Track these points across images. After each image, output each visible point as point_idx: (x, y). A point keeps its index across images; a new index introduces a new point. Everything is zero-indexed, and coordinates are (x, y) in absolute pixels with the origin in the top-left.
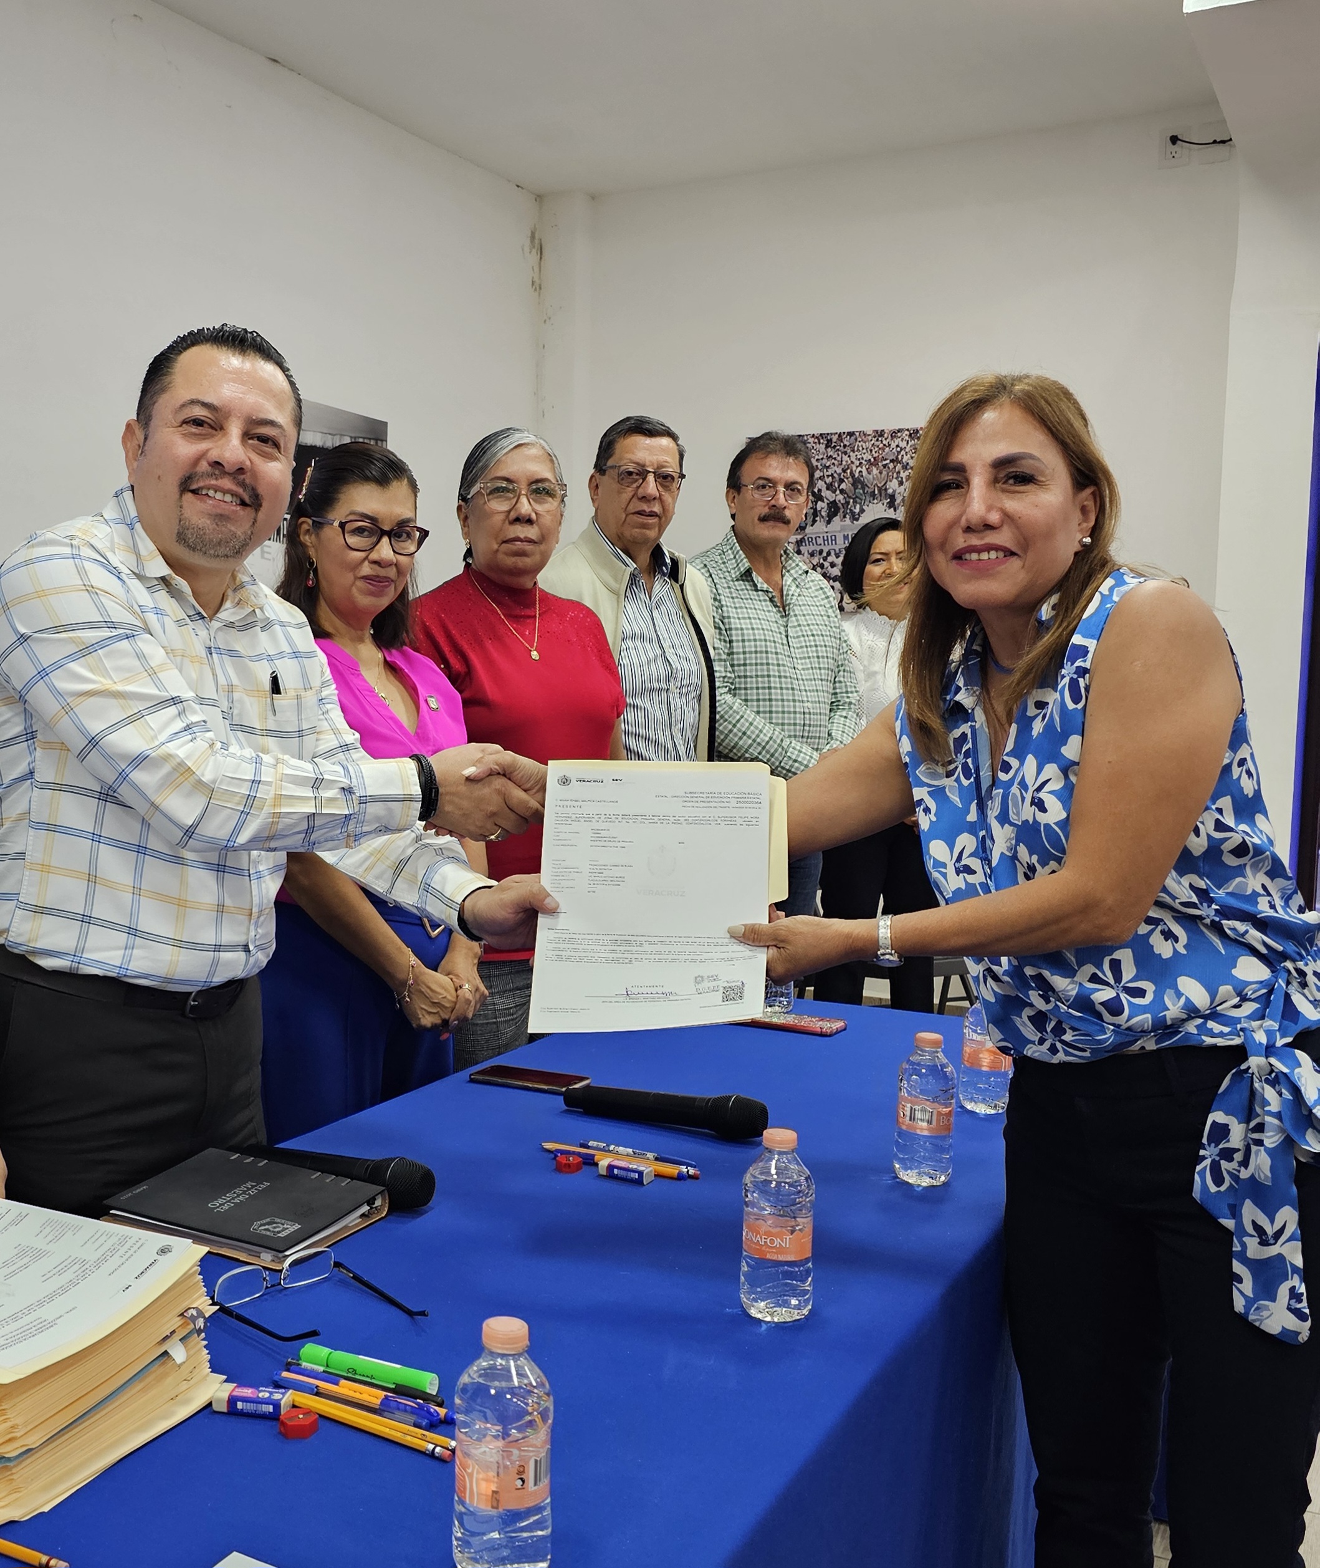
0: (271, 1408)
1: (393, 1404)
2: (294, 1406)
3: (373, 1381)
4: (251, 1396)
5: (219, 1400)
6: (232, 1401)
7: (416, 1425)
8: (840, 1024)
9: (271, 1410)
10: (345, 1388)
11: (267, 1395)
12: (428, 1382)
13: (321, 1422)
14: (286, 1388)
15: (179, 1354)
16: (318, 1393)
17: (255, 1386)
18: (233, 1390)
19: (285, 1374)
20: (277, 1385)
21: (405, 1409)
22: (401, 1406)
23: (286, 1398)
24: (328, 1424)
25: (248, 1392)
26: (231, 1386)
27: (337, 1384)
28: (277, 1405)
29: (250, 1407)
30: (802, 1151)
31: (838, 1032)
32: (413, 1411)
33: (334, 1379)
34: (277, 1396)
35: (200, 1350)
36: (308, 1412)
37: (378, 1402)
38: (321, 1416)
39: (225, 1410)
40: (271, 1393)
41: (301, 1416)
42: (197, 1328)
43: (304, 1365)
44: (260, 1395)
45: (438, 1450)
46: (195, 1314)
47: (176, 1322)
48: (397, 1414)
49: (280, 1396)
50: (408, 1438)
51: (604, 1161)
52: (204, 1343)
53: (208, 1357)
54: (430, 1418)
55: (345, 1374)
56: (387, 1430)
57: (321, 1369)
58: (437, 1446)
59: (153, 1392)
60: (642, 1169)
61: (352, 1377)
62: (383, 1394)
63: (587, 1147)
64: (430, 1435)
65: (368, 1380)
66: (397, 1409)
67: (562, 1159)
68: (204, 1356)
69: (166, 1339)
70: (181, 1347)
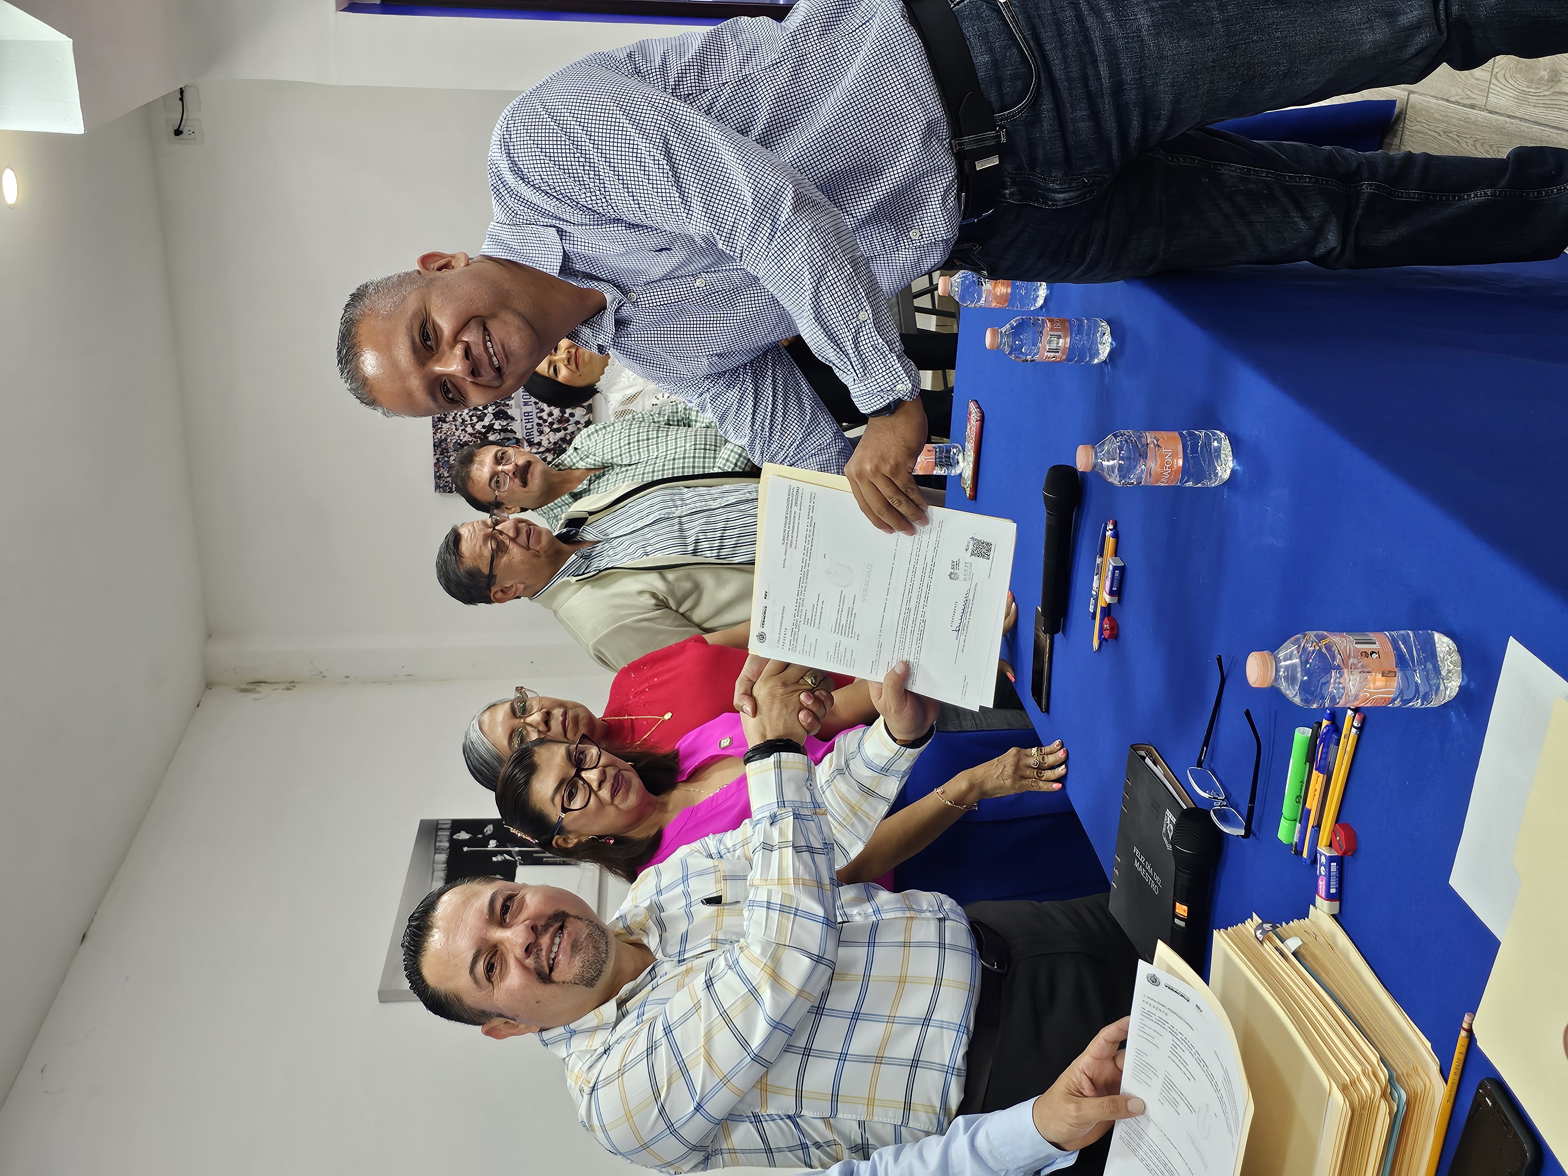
0: (1334, 864)
1: (1322, 763)
2: (1330, 846)
3: (1305, 781)
4: (1324, 881)
5: (1330, 909)
6: (1330, 897)
7: (1338, 744)
8: (972, 407)
9: (1335, 864)
10: (1312, 804)
11: (1323, 868)
12: (1302, 736)
13: (1342, 822)
14: (1316, 852)
15: (1293, 943)
16: (1318, 826)
17: (1316, 878)
18: (1321, 897)
19: (1305, 855)
20: (1314, 860)
21: (1325, 753)
22: (1323, 756)
23: (1324, 851)
24: (1342, 816)
25: (1322, 884)
26: (1319, 900)
27: (1309, 811)
28: (1331, 859)
29: (1333, 882)
30: (1095, 440)
31: (979, 407)
32: (1327, 747)
33: (1305, 814)
34: (1323, 860)
35: (1289, 927)
36: (1334, 832)
37: (1321, 775)
38: (1336, 823)
39: (1338, 903)
40: (1321, 865)
41: (1338, 838)
42: (1271, 928)
43: (1296, 840)
44: (1323, 873)
45: (1355, 724)
46: (1260, 931)
47: (1267, 946)
48: (1330, 758)
49: (1323, 857)
50: (1348, 749)
51: (1106, 598)
52: (1284, 924)
53: (1295, 920)
54: (1330, 732)
55: (1301, 805)
56: (1343, 767)
57: (1298, 825)
58: (1352, 726)
59: (1328, 965)
60: (1111, 568)
61: (1303, 798)
62: (1315, 772)
63: (1094, 613)
64: (1345, 731)
65: (1304, 785)
66: (1326, 759)
67: (1106, 634)
68: (1295, 924)
69: (1282, 954)
70: (1288, 942)
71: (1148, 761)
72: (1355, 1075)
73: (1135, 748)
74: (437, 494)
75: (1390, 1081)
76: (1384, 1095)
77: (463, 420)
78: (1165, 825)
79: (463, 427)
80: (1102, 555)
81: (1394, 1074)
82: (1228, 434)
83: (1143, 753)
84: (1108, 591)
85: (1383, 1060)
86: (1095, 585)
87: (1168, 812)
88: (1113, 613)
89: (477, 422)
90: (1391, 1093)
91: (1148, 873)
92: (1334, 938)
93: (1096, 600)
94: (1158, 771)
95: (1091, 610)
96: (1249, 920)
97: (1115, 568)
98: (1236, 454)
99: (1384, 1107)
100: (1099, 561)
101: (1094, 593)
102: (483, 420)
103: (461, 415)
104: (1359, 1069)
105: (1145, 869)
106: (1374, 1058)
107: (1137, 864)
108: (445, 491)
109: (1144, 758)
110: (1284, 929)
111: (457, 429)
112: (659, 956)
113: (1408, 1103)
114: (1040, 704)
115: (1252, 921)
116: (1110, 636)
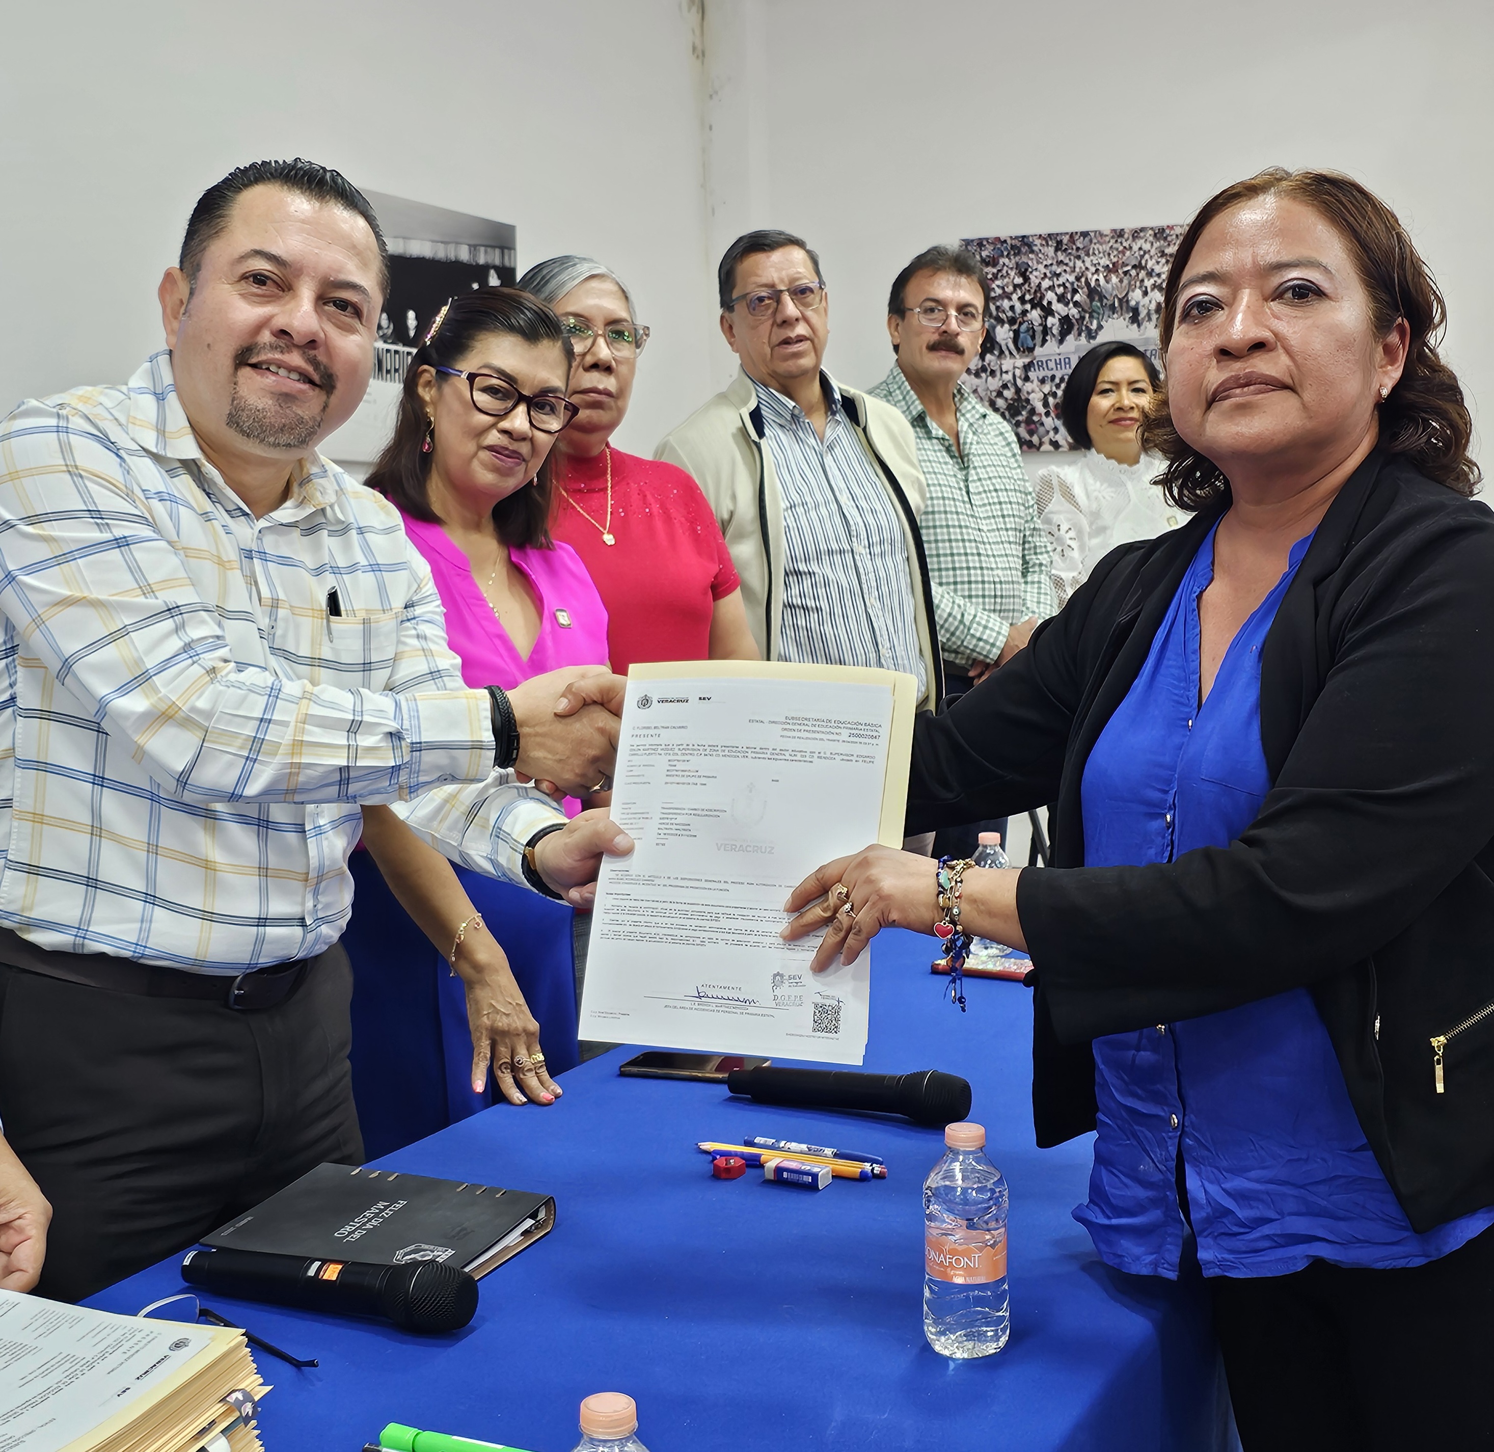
35: (251, 1442)
42: (244, 1415)
43: (385, 1450)
46: (241, 1398)
47: (218, 1409)
51: (772, 1162)
52: (257, 1432)
60: (816, 1170)
63: (753, 1145)
67: (722, 1162)
69: (203, 1432)
70: (223, 1441)
71: (530, 1222)
73: (549, 1203)
77: (1058, 275)
78: (432, 1247)
79: (1049, 275)
80: (835, 1155)
83: (542, 1215)
84: (782, 1164)
86: (794, 1146)
87: (450, 1252)
88: (750, 1172)
89: (1056, 294)
91: (367, 1222)
93: (772, 1147)
94: (514, 1238)
95: (757, 1140)
96: (261, 1381)
97: (815, 1176)
100: (828, 1151)
101: (783, 1144)
102: (1059, 301)
103: (1065, 271)
105: (373, 1218)
107: (381, 1205)
109: (534, 1216)
110: (247, 1433)
111: (1046, 266)
112: (262, 523)
114: (631, 1064)
115: (260, 1385)
116: (716, 1167)
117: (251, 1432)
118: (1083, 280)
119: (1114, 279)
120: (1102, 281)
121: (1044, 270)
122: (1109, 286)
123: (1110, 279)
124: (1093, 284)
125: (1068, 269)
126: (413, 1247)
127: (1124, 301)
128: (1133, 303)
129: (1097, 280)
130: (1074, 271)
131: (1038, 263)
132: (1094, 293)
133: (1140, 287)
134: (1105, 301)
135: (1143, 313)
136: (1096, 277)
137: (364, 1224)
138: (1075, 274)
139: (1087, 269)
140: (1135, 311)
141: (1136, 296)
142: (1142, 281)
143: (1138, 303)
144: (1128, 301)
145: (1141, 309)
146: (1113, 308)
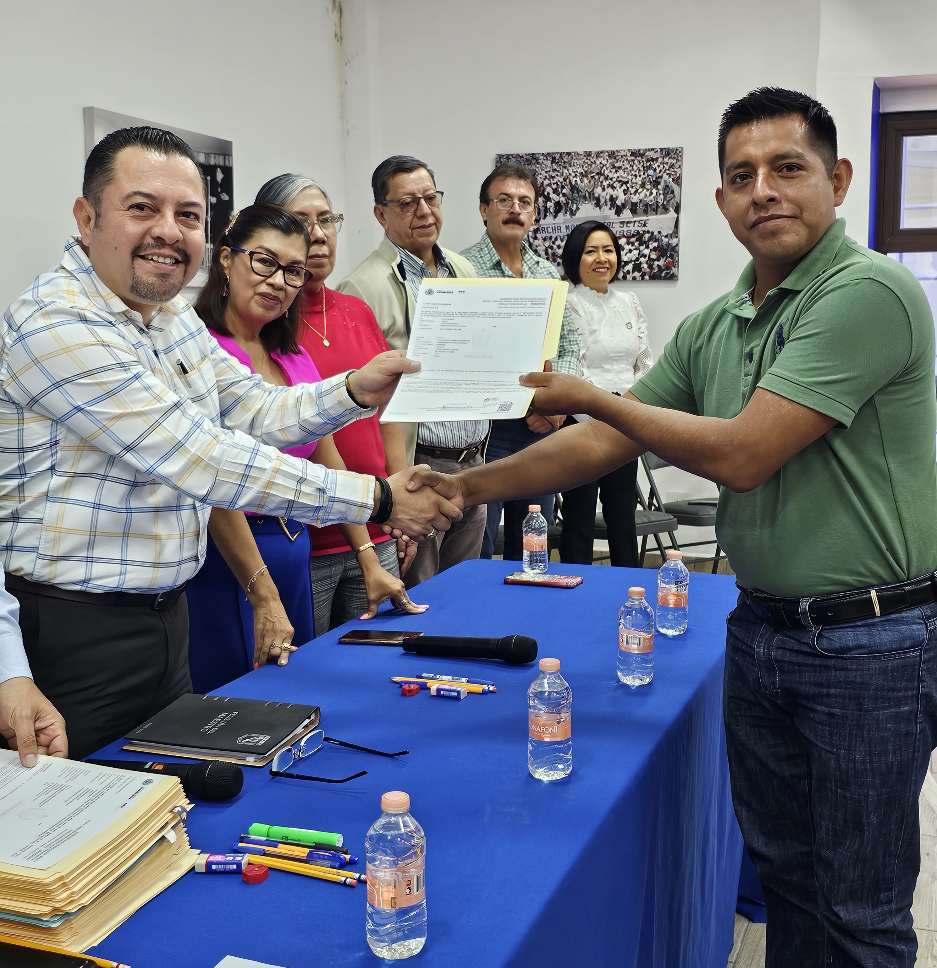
1: (315, 855)
2: (249, 864)
3: (300, 843)
4: (221, 860)
5: (200, 865)
6: (209, 865)
7: (331, 867)
8: (578, 579)
9: (235, 868)
10: (282, 849)
11: (232, 858)
12: (336, 839)
13: (270, 872)
14: (243, 853)
15: (171, 836)
16: (265, 854)
17: (223, 853)
18: (208, 858)
19: (241, 844)
20: (237, 852)
21: (324, 858)
22: (321, 857)
23: (246, 859)
24: (273, 872)
25: (219, 858)
26: (206, 856)
27: (276, 847)
28: (239, 865)
29: (221, 867)
30: (563, 671)
31: (578, 585)
32: (329, 858)
33: (274, 844)
34: (238, 859)
35: (182, 834)
36: (261, 866)
37: (306, 855)
38: (269, 868)
39: (204, 871)
40: (234, 857)
41: (256, 869)
42: (182, 819)
43: (252, 837)
44: (227, 859)
45: (348, 880)
46: (180, 810)
47: (169, 816)
48: (319, 861)
49: (241, 858)
50: (328, 875)
51: (434, 686)
52: (185, 829)
53: (188, 838)
54: (341, 861)
55: (281, 840)
56: (314, 872)
57: (264, 839)
58: (347, 878)
59: (155, 864)
60: (459, 689)
61: (286, 842)
62: (308, 850)
63: (422, 678)
64: (342, 872)
65: (297, 842)
66: (319, 858)
67: (406, 687)
68: (186, 838)
69: (163, 828)
70: (172, 832)
71: (307, 721)
72: (71, 886)
73: (317, 710)
74: (495, 156)
75: (67, 914)
76: (56, 909)
77: (553, 177)
78: (258, 735)
79: (548, 177)
80: (468, 682)
81: (72, 918)
82: (570, 776)
83: (313, 717)
84: (440, 687)
85: (83, 908)
86: (444, 677)
87: (268, 737)
88: (422, 692)
89: (552, 189)
90: (57, 915)
92: (176, 869)
93: (432, 678)
94: (299, 729)
95: (424, 675)
96: (189, 801)
97: (459, 692)
98: (553, 783)
99: (46, 909)
100: (464, 680)
101: (438, 677)
102: (554, 193)
103: (557, 175)
104: (76, 889)
105: (220, 721)
106: (85, 901)
107: (224, 714)
108: (497, 162)
109: (309, 718)
110: (181, 830)
111: (546, 172)
113: (49, 929)
114: (345, 637)
115: (188, 804)
116: (404, 690)
117: (182, 829)
118: (568, 180)
119: (586, 181)
120: (579, 182)
121: (545, 174)
122: (583, 184)
123: (584, 180)
124: (573, 183)
125: (559, 174)
126: (246, 735)
127: (591, 194)
128: (596, 195)
129: (576, 181)
130: (562, 175)
131: (542, 170)
132: (574, 188)
133: (601, 186)
134: (580, 193)
135: (602, 201)
136: (575, 179)
137: (217, 724)
138: (564, 177)
139: (570, 174)
140: (598, 199)
141: (598, 191)
142: (602, 182)
143: (599, 195)
144: (593, 194)
145: (601, 198)
146: (585, 198)
